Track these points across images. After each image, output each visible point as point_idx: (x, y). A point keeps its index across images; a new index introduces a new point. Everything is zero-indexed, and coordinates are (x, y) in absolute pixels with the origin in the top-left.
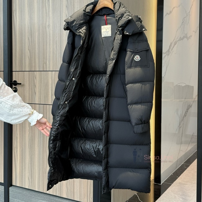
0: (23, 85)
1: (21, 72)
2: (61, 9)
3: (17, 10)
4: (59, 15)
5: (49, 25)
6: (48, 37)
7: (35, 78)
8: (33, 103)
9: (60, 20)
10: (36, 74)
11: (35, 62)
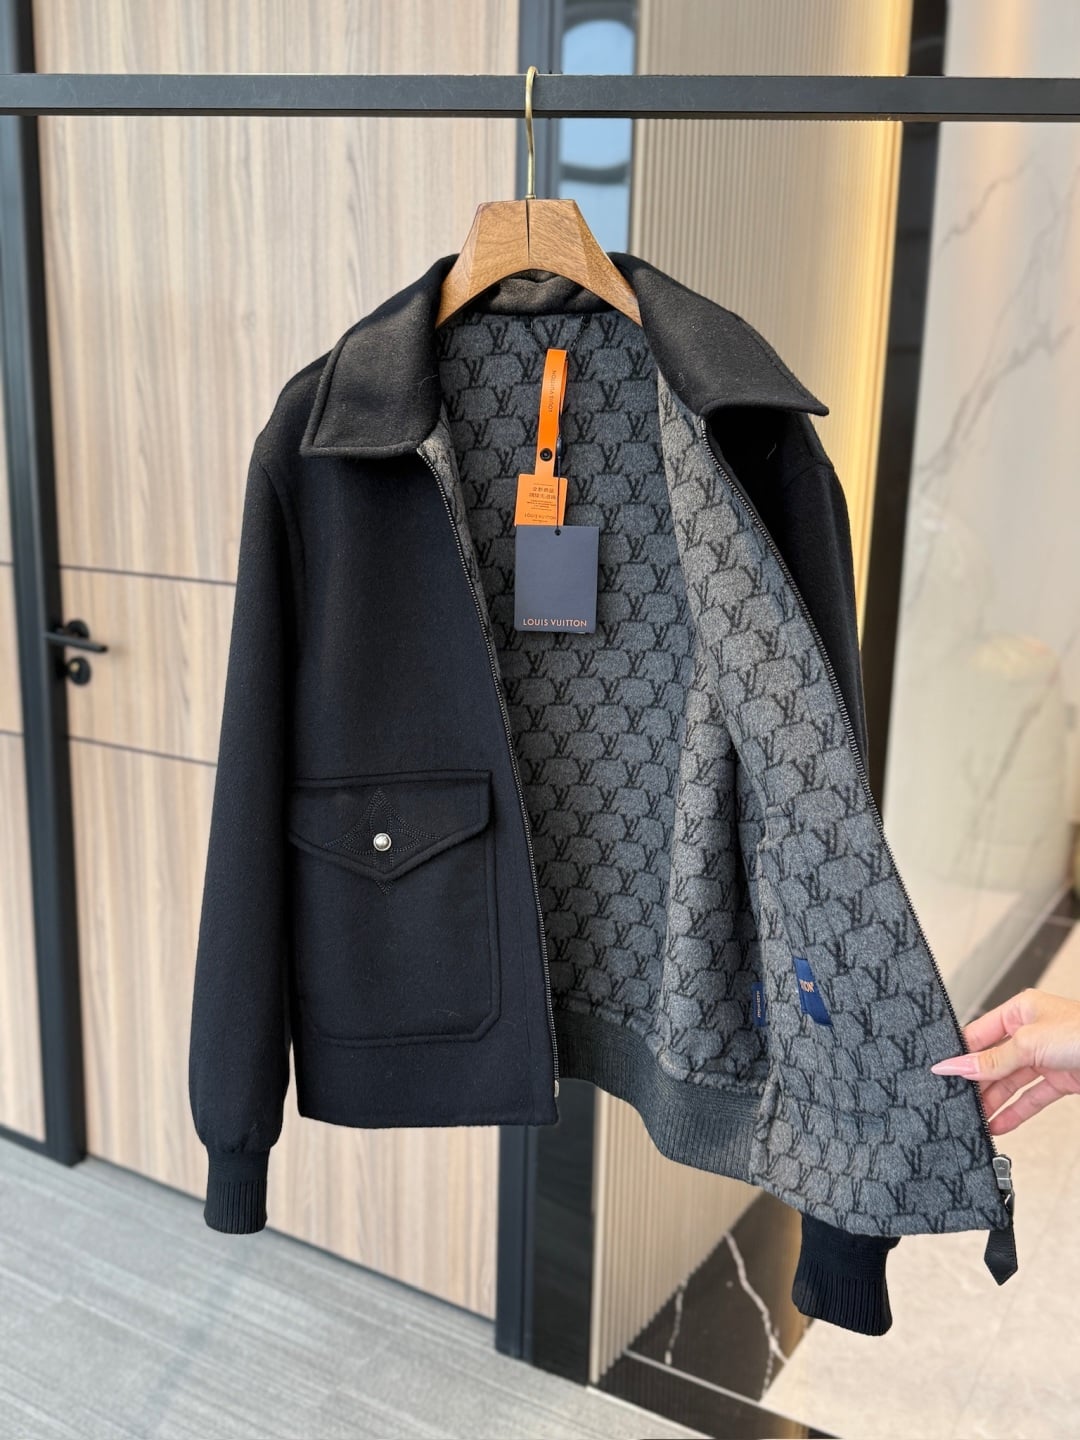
0: (122, 652)
1: (104, 577)
2: (315, 216)
3: (73, 213)
4: (307, 255)
5: (250, 316)
6: (247, 388)
7: (180, 618)
8: (177, 753)
9: (315, 287)
10: (185, 593)
11: (179, 529)
